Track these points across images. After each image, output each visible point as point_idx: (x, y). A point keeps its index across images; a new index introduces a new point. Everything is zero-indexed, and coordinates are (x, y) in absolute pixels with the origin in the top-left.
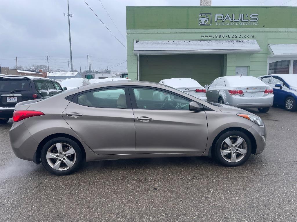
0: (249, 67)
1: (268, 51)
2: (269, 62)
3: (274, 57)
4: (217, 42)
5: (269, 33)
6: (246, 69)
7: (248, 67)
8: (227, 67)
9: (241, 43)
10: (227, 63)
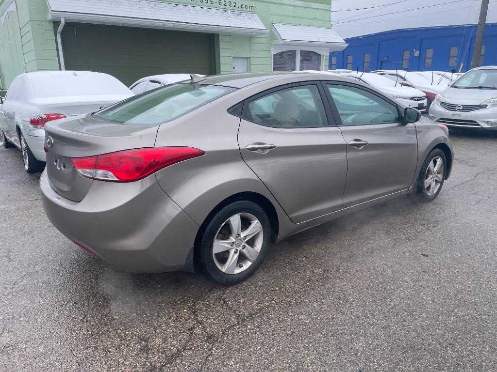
0: (249, 59)
1: (273, 36)
2: (274, 51)
3: (283, 45)
4: (204, 10)
5: (271, 5)
6: (245, 61)
7: (247, 58)
8: (221, 58)
9: (238, 17)
10: (221, 50)
